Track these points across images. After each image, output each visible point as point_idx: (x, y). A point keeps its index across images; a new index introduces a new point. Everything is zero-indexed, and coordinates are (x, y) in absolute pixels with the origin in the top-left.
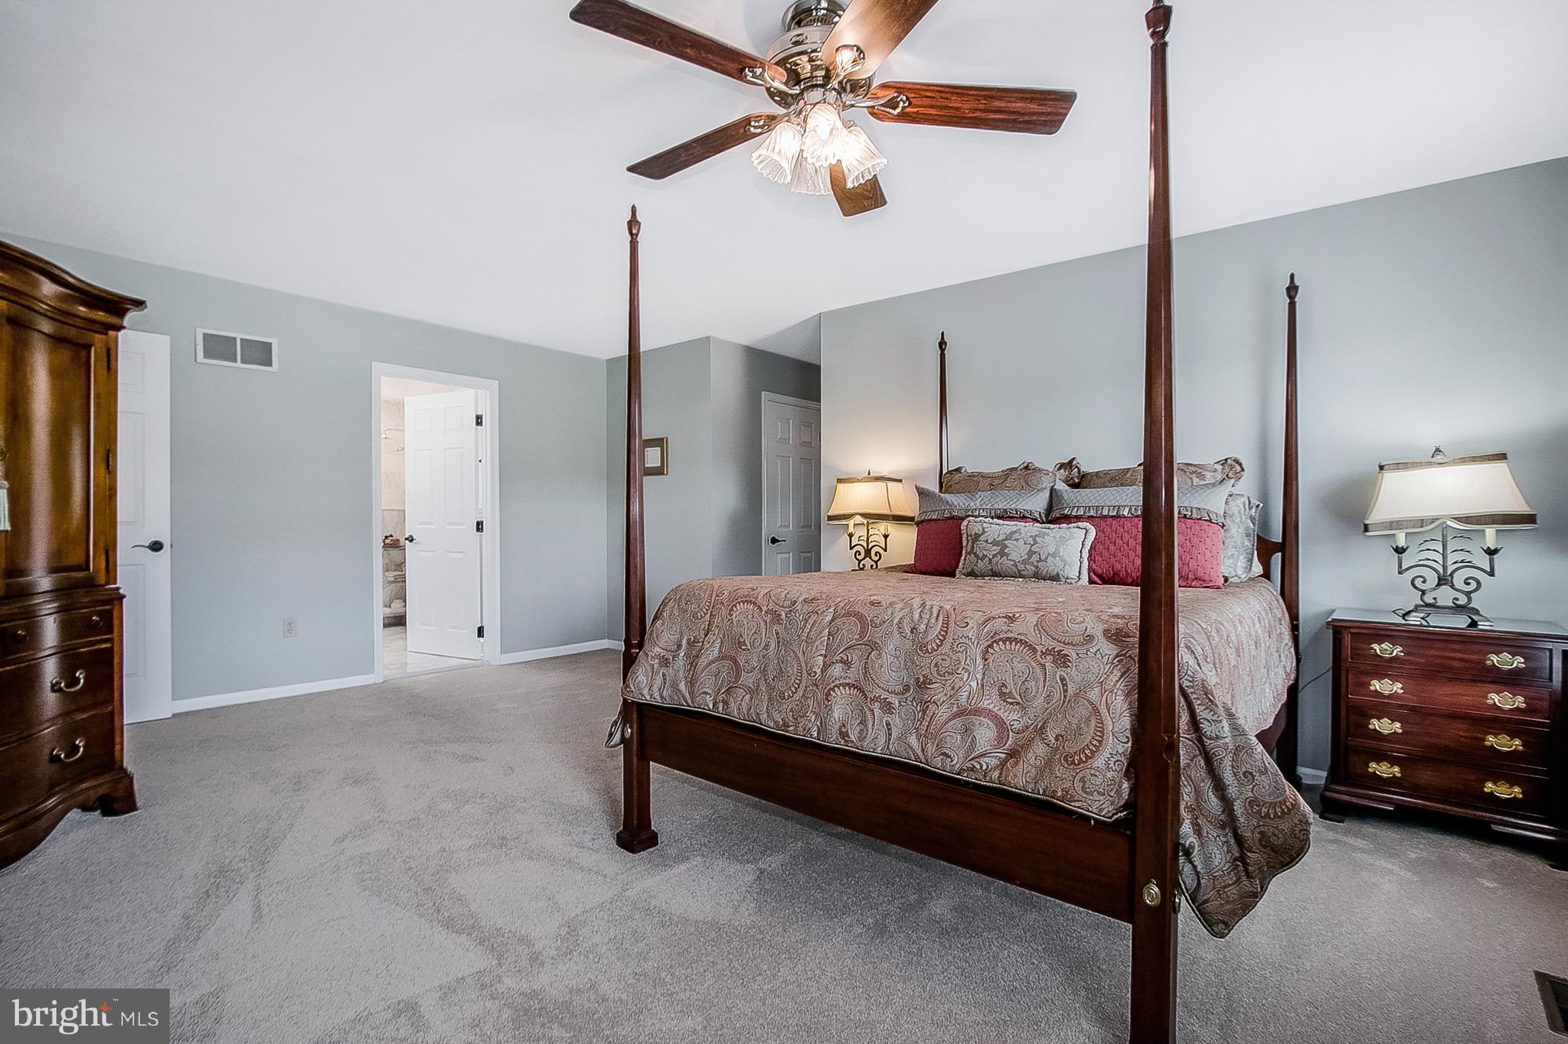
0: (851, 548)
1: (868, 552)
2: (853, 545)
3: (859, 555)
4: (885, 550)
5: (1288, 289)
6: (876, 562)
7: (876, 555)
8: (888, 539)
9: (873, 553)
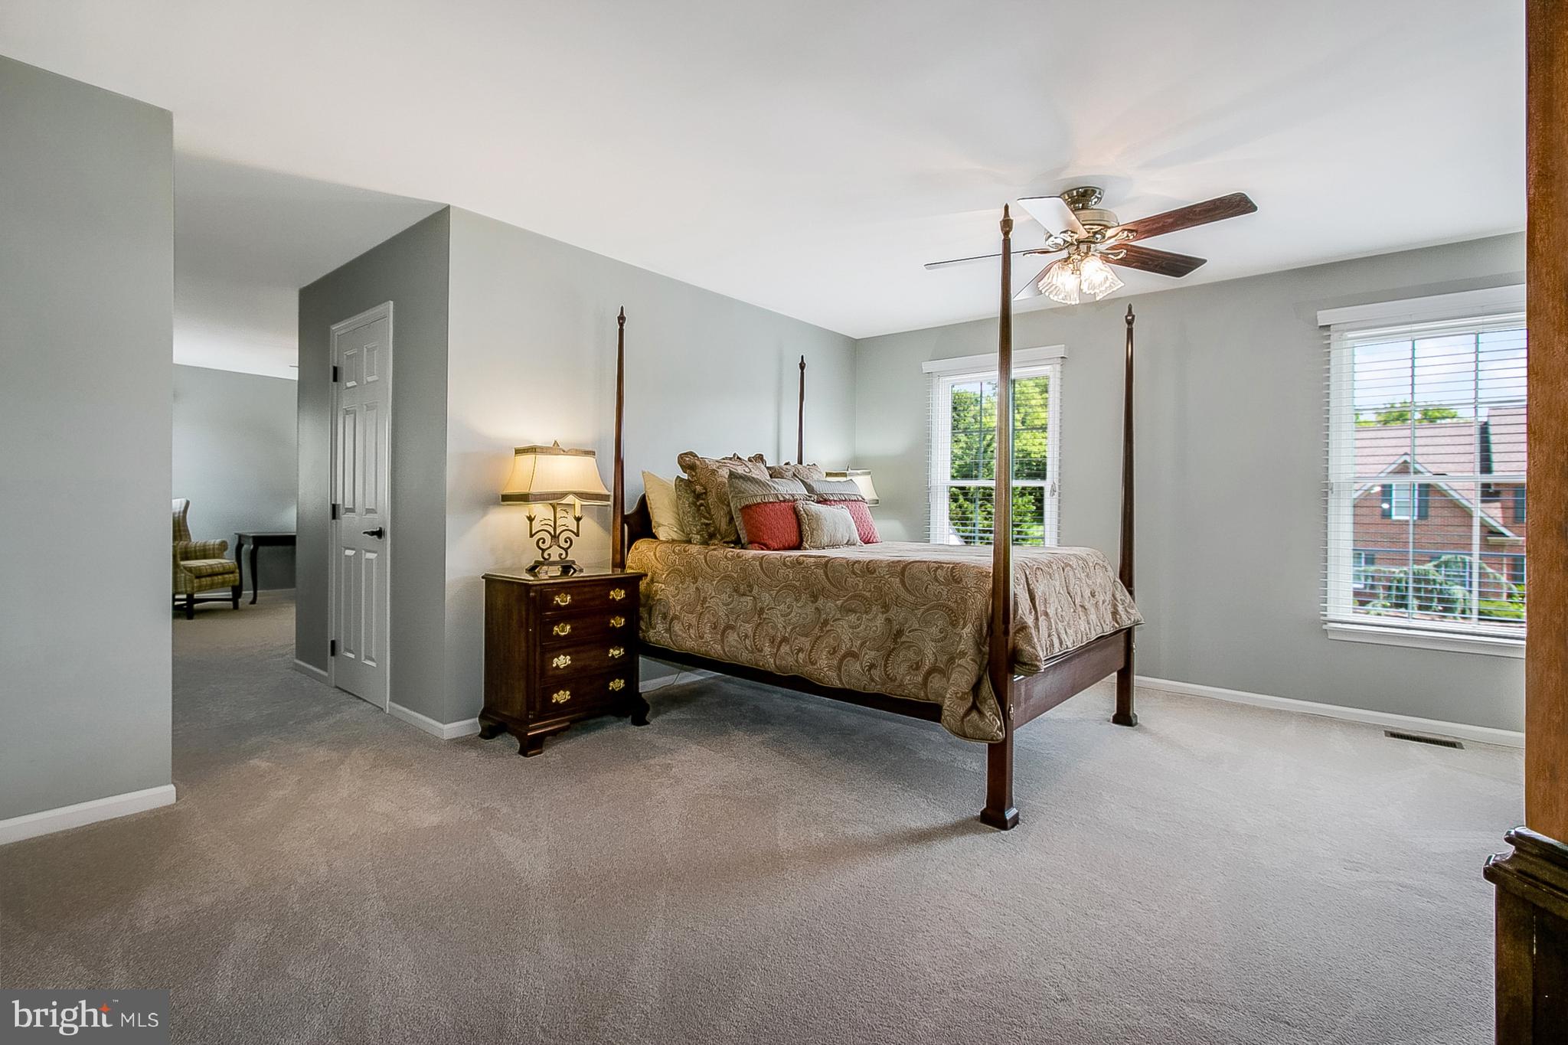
0: (532, 536)
1: (555, 537)
2: (533, 532)
3: (544, 543)
4: (577, 535)
5: (801, 364)
6: (566, 550)
7: (566, 542)
8: (580, 522)
9: (562, 538)
